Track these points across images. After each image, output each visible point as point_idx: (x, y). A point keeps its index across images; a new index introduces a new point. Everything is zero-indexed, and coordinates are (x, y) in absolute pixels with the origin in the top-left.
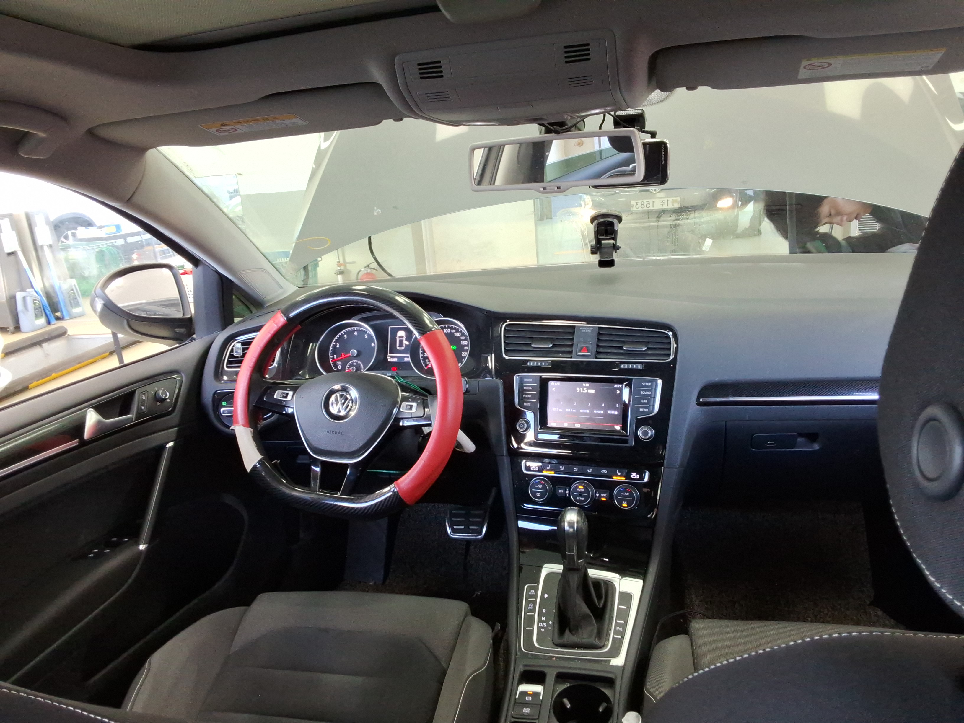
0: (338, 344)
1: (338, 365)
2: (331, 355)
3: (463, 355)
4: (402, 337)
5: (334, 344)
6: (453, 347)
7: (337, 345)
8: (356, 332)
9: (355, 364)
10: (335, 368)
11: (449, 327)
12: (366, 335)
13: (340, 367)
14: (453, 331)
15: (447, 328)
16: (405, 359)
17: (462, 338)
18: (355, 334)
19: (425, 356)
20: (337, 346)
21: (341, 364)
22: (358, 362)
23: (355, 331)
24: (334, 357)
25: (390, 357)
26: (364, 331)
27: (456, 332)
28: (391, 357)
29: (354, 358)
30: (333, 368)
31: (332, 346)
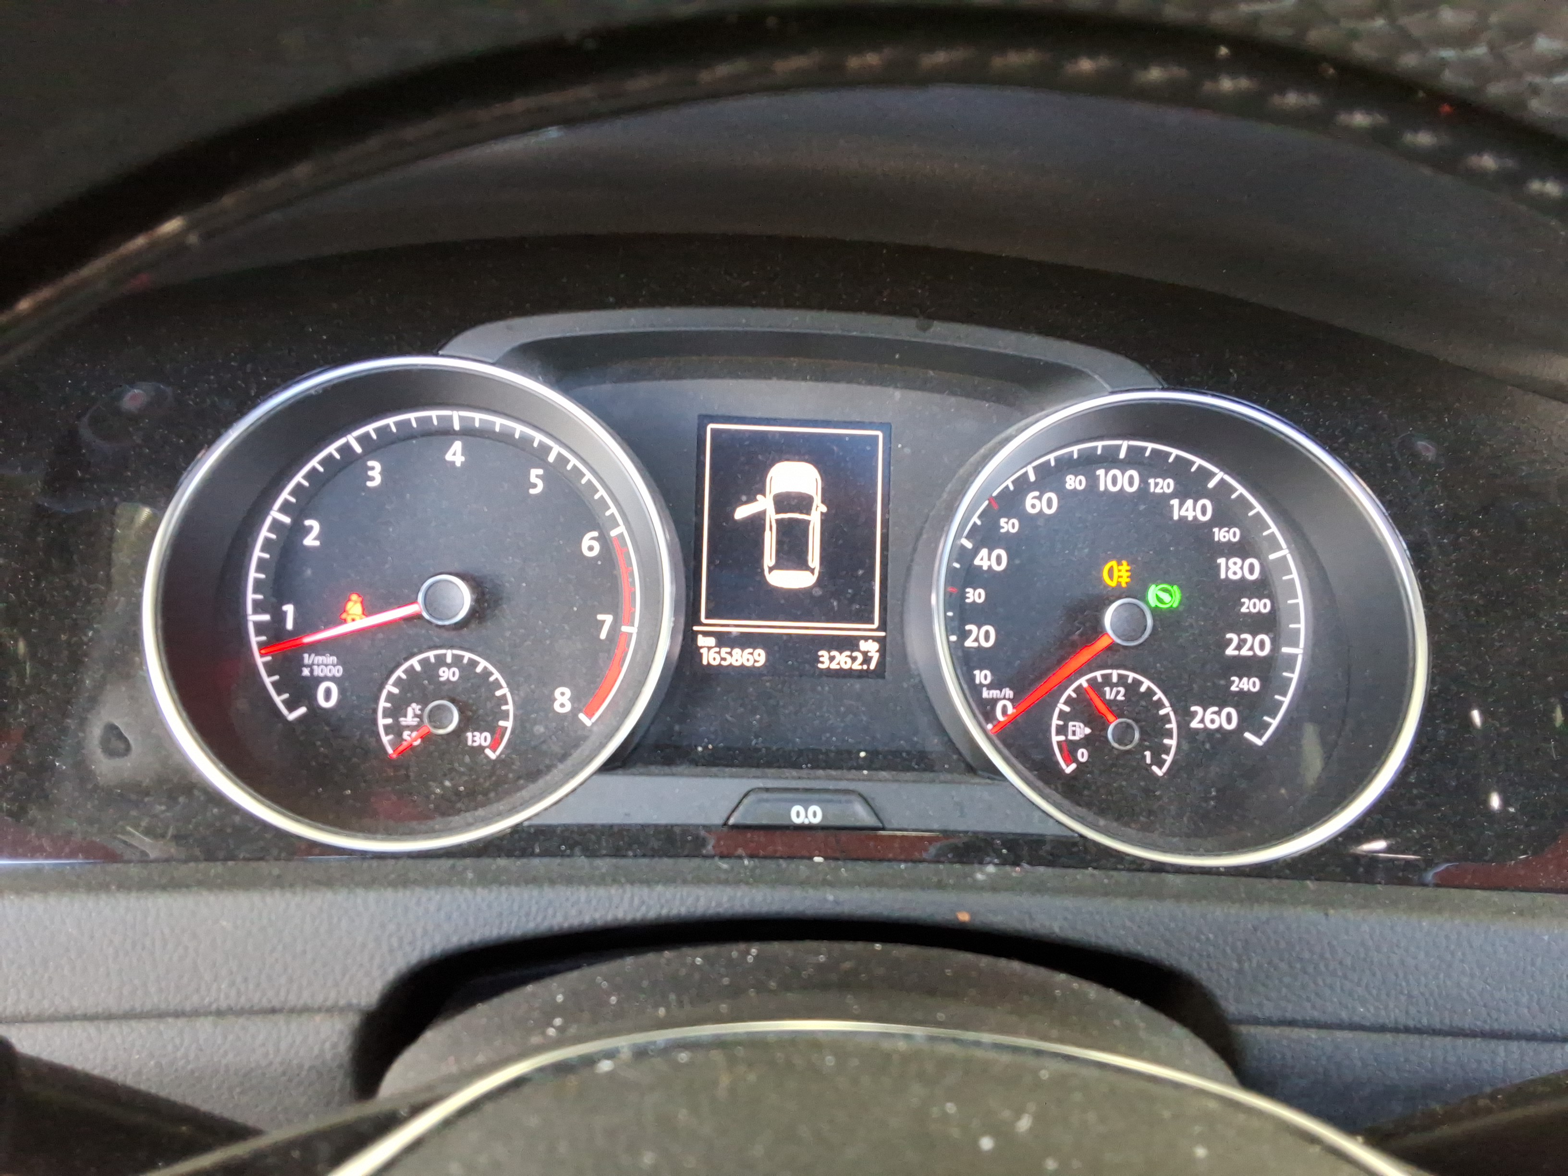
0: (313, 524)
1: (319, 680)
2: (259, 607)
3: (1230, 651)
4: (803, 503)
5: (287, 520)
6: (1165, 597)
7: (308, 530)
8: (457, 446)
9: (447, 674)
10: (291, 706)
11: (1135, 459)
12: (535, 474)
13: (328, 694)
14: (1164, 486)
15: (1124, 465)
16: (824, 655)
17: (1222, 535)
18: (449, 457)
19: (969, 643)
20: (310, 541)
21: (338, 671)
22: (473, 664)
23: (446, 433)
24: (279, 617)
25: (711, 641)
26: (526, 441)
27: (1182, 494)
28: (723, 640)
29: (446, 634)
30: (279, 700)
31: (265, 533)
